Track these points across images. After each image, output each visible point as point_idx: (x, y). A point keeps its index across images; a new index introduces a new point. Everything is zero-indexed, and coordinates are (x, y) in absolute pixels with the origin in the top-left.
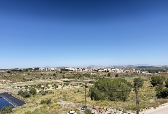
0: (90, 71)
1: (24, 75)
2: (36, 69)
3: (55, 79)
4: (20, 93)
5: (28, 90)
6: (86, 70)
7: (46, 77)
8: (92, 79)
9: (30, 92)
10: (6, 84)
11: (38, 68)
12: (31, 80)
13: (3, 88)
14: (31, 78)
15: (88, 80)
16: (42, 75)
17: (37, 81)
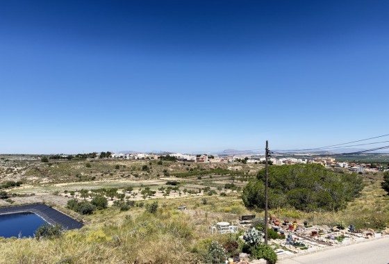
0: (226, 162)
1: (79, 167)
2: (103, 155)
3: (147, 177)
4: (72, 205)
5: (89, 199)
6: (217, 160)
7: (126, 173)
8: (233, 179)
9: (93, 203)
10: (40, 185)
11: (109, 154)
12: (93, 179)
13: (34, 194)
14: (93, 175)
15: (224, 183)
16: (117, 167)
17: (108, 182)
